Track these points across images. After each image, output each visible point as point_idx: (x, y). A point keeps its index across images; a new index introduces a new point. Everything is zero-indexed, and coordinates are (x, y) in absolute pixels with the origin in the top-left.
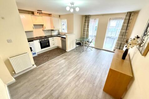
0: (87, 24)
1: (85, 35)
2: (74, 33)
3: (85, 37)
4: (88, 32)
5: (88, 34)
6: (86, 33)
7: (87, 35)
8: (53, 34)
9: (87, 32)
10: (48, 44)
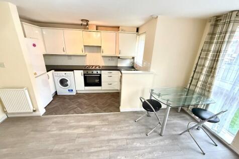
0: (213, 47)
1: (199, 84)
2: (152, 70)
3: (198, 90)
4: (213, 77)
5: (211, 84)
6: (202, 78)
7: (207, 87)
8: (119, 65)
9: (207, 76)
10: (97, 81)
